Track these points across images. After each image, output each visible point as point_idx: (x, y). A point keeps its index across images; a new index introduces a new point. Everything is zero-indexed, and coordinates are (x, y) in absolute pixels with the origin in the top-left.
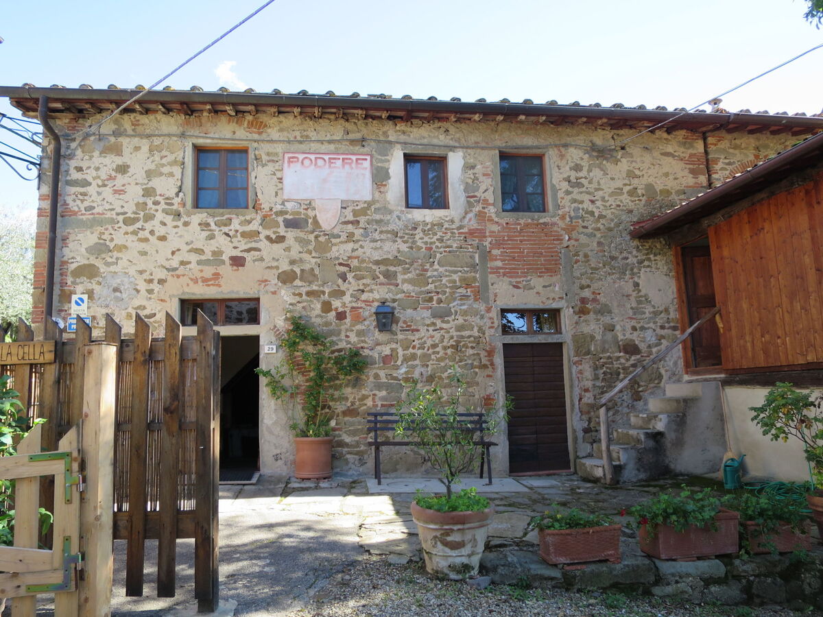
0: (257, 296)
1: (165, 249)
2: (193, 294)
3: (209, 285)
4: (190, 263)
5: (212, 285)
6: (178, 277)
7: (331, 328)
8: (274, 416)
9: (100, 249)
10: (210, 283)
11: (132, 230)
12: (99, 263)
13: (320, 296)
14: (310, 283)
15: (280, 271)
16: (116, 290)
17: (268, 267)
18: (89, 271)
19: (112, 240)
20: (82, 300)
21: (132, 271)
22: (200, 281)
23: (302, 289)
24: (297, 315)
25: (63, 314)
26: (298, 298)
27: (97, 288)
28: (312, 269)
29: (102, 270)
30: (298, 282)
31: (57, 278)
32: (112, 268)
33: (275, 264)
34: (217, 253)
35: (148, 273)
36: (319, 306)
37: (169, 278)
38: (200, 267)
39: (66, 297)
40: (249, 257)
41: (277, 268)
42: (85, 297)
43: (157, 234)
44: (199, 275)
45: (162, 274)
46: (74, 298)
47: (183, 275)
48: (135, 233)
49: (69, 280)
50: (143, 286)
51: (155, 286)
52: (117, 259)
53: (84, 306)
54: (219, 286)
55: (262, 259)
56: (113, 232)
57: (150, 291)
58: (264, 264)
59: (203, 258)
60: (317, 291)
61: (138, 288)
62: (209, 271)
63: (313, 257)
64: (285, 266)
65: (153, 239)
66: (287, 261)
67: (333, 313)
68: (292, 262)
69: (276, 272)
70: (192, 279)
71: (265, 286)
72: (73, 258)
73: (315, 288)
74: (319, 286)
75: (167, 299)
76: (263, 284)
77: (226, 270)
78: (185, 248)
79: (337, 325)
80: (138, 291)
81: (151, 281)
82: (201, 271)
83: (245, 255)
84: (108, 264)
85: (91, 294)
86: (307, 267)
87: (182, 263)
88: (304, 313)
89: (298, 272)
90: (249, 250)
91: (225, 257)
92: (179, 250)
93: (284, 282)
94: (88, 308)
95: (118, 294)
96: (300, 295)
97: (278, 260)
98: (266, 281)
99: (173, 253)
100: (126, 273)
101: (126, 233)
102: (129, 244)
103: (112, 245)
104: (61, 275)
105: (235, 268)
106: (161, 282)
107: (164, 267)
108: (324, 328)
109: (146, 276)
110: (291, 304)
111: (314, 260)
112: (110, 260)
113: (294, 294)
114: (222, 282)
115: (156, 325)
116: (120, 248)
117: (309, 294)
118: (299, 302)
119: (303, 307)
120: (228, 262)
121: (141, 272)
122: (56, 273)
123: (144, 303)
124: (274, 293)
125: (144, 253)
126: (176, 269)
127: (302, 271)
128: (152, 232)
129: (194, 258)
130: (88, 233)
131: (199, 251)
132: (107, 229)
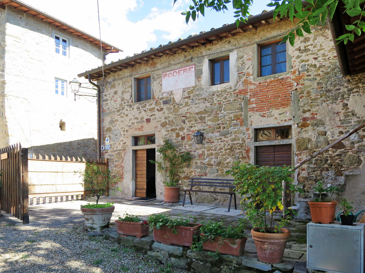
0: (154, 133)
1: (128, 119)
2: (136, 134)
3: (140, 131)
4: (134, 123)
5: (141, 130)
6: (131, 128)
7: (179, 143)
8: (160, 178)
9: (112, 122)
10: (140, 130)
11: (119, 114)
12: (111, 127)
13: (175, 131)
14: (172, 126)
15: (162, 122)
16: (116, 135)
17: (158, 121)
18: (109, 130)
19: (114, 118)
20: (108, 139)
21: (120, 129)
22: (137, 129)
23: (169, 128)
24: (167, 139)
25: (104, 144)
26: (168, 132)
27: (111, 135)
28: (172, 120)
29: (112, 129)
30: (167, 126)
31: (102, 133)
32: (115, 128)
33: (160, 120)
34: (142, 118)
35: (123, 128)
36: (175, 135)
37: (129, 130)
38: (137, 124)
39: (104, 139)
40: (151, 118)
41: (161, 121)
42: (109, 138)
43: (125, 114)
44: (137, 127)
45: (127, 128)
46: (106, 139)
47: (133, 128)
48: (120, 115)
49: (105, 133)
50: (122, 133)
51: (125, 133)
52: (116, 124)
53: (109, 141)
54: (143, 130)
55: (156, 118)
56: (114, 115)
57: (124, 135)
58: (156, 120)
59: (138, 121)
60: (174, 129)
61: (121, 134)
62: (140, 125)
63: (173, 115)
64: (163, 120)
65: (124, 116)
66: (164, 118)
67: (180, 137)
68: (166, 118)
69: (160, 123)
70: (135, 129)
71: (157, 129)
72: (106, 126)
73: (174, 128)
74: (175, 126)
75: (129, 137)
76: (156, 128)
77: (145, 124)
78: (133, 118)
79: (182, 142)
80: (121, 135)
81: (124, 131)
82: (138, 126)
83: (150, 118)
84: (113, 127)
85: (110, 137)
86: (171, 119)
87: (133, 123)
88: (170, 138)
89: (168, 122)
90: (151, 116)
91: (144, 120)
92: (131, 119)
93: (163, 127)
94: (110, 142)
95: (116, 136)
96: (168, 131)
97: (161, 118)
98: (157, 127)
99: (130, 120)
100: (118, 129)
101: (118, 115)
102: (118, 119)
103: (114, 120)
104: (103, 132)
105: (147, 123)
106: (127, 131)
107: (128, 126)
108: (177, 144)
109: (123, 130)
110: (165, 135)
111: (173, 116)
112: (114, 125)
113: (166, 131)
114: (143, 129)
115: (126, 146)
116: (117, 120)
117: (172, 130)
118: (168, 134)
119: (170, 136)
120: (145, 121)
121: (122, 128)
122: (102, 131)
123: (123, 139)
124: (159, 131)
125: (122, 122)
126: (131, 126)
127: (169, 121)
128: (124, 114)
129: (135, 121)
130: (108, 117)
131: (137, 118)
132: (113, 115)
